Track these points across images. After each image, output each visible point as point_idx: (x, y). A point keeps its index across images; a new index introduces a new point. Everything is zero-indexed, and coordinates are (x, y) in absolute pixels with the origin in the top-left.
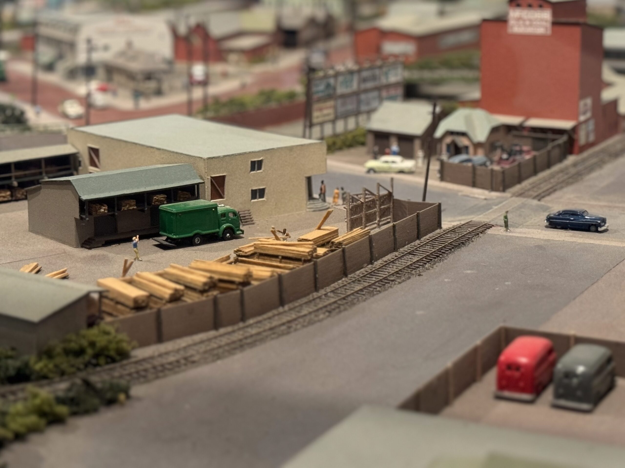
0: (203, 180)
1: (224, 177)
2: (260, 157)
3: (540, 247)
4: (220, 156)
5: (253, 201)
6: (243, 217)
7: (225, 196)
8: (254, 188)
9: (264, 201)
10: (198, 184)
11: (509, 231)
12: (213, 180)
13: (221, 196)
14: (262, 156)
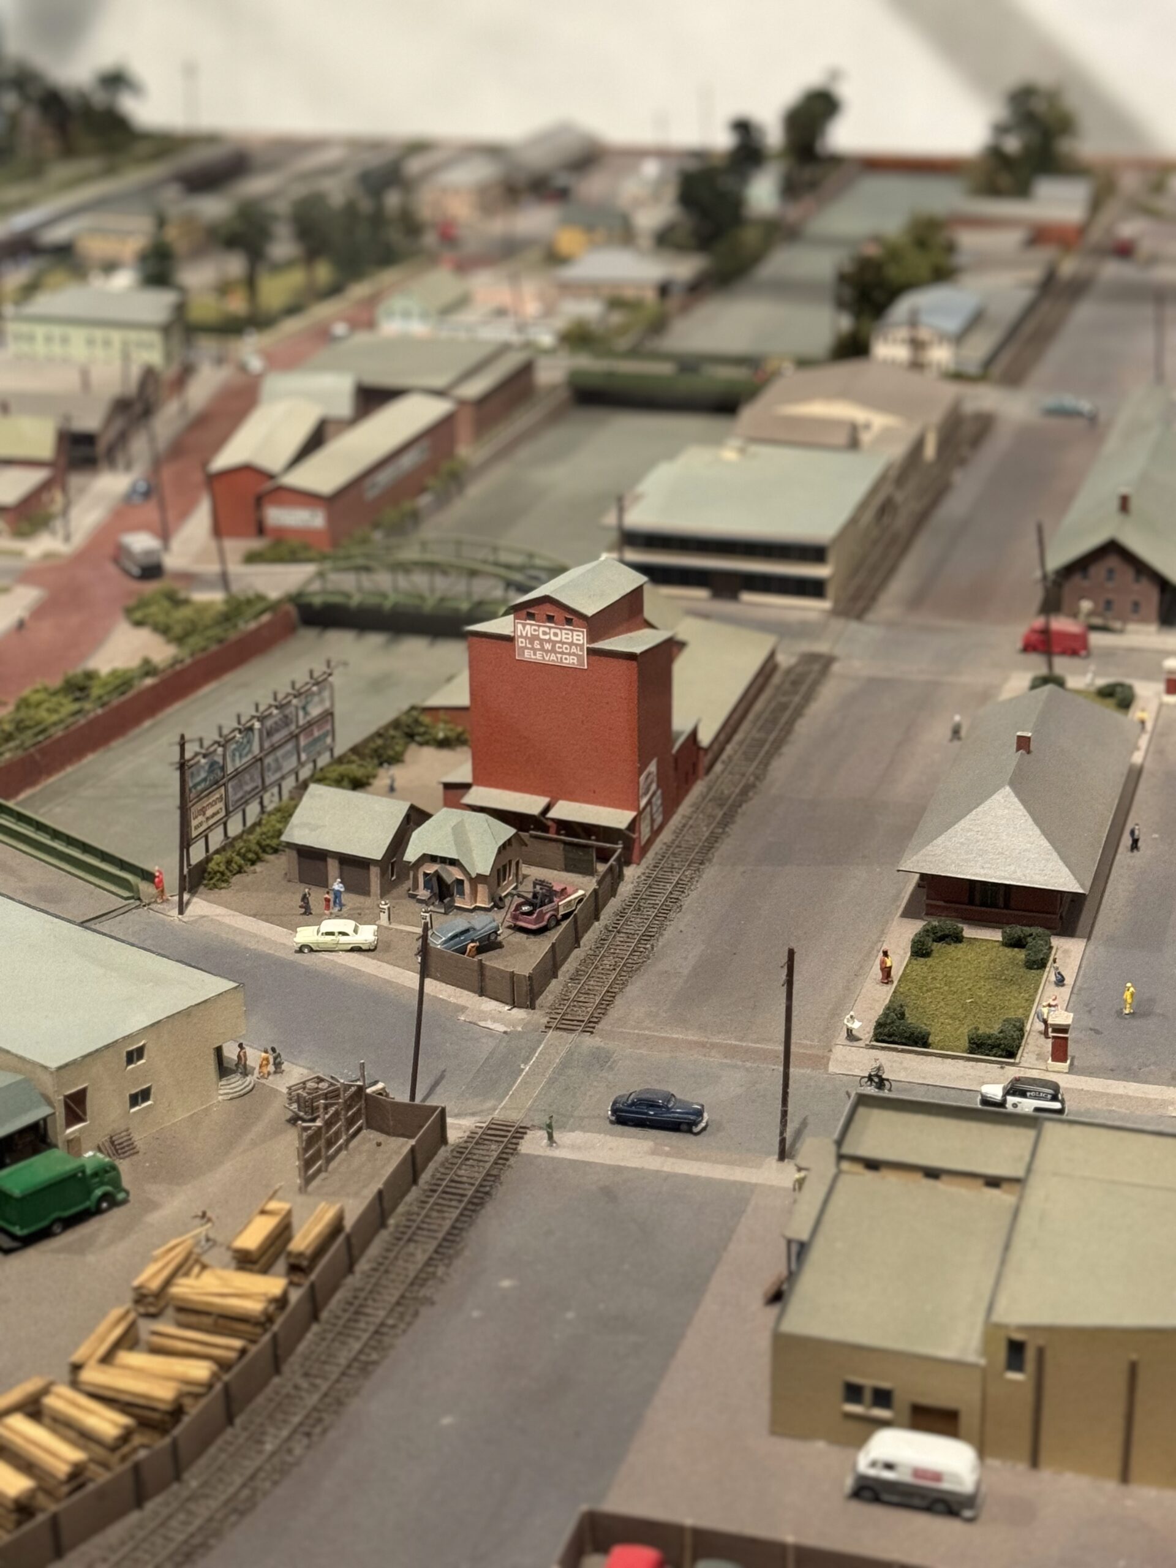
0: (54, 1107)
1: (84, 1091)
2: (141, 1041)
3: (608, 1194)
4: (76, 1060)
5: (133, 1110)
6: (119, 1144)
7: (88, 1117)
8: (134, 1091)
9: (151, 1105)
10: (45, 1119)
11: (554, 1145)
12: (69, 1101)
13: (79, 1119)
14: (143, 1039)
